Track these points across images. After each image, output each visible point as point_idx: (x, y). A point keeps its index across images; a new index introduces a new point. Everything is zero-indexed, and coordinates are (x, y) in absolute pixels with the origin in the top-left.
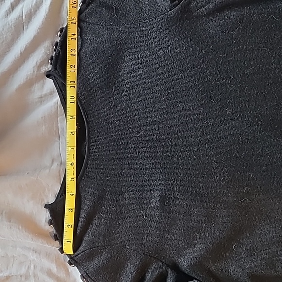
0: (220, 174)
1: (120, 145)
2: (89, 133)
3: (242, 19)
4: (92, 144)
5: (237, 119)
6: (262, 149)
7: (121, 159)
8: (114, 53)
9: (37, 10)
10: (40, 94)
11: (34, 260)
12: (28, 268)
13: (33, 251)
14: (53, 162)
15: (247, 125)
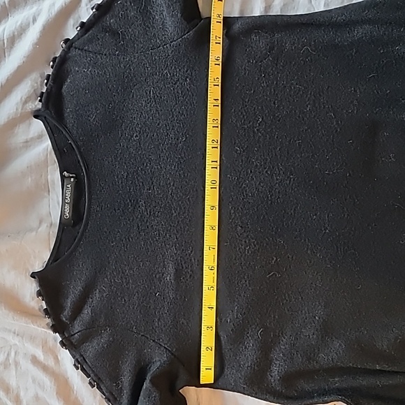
0: (245, 242)
1: (128, 204)
2: (89, 188)
3: (272, 49)
4: (93, 201)
5: (266, 172)
6: (295, 210)
7: (129, 220)
8: (120, 88)
9: (22, 34)
10: (25, 138)
11: (16, 344)
12: (8, 355)
13: (15, 333)
14: (41, 222)
15: (277, 179)
